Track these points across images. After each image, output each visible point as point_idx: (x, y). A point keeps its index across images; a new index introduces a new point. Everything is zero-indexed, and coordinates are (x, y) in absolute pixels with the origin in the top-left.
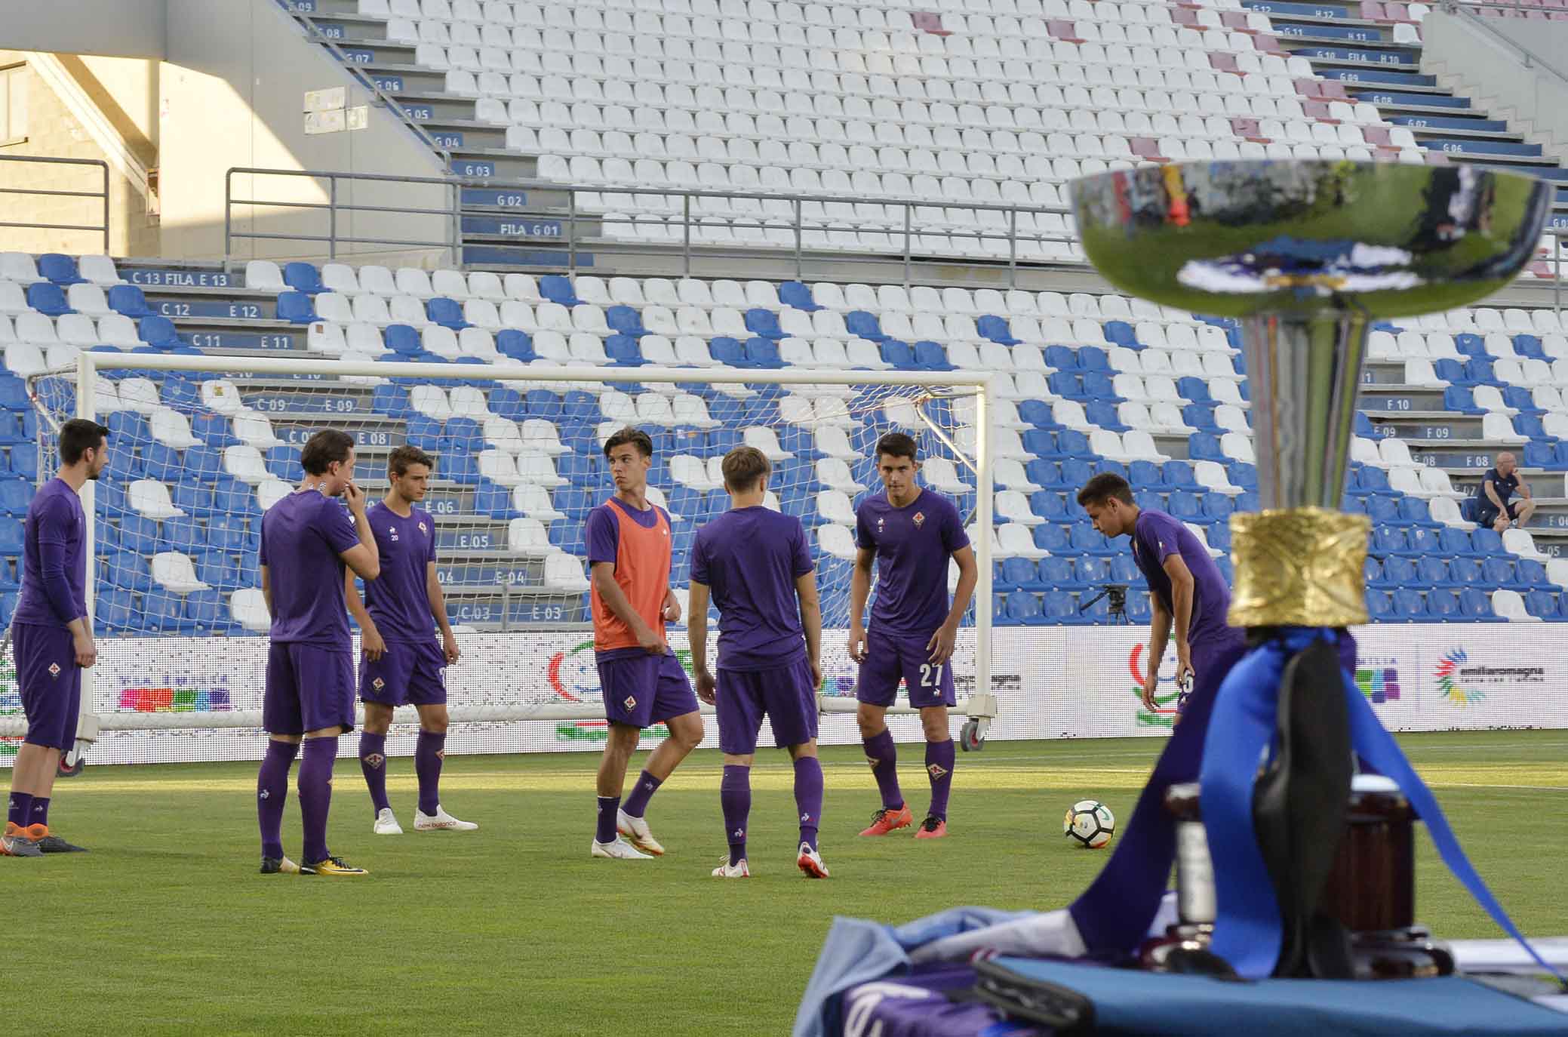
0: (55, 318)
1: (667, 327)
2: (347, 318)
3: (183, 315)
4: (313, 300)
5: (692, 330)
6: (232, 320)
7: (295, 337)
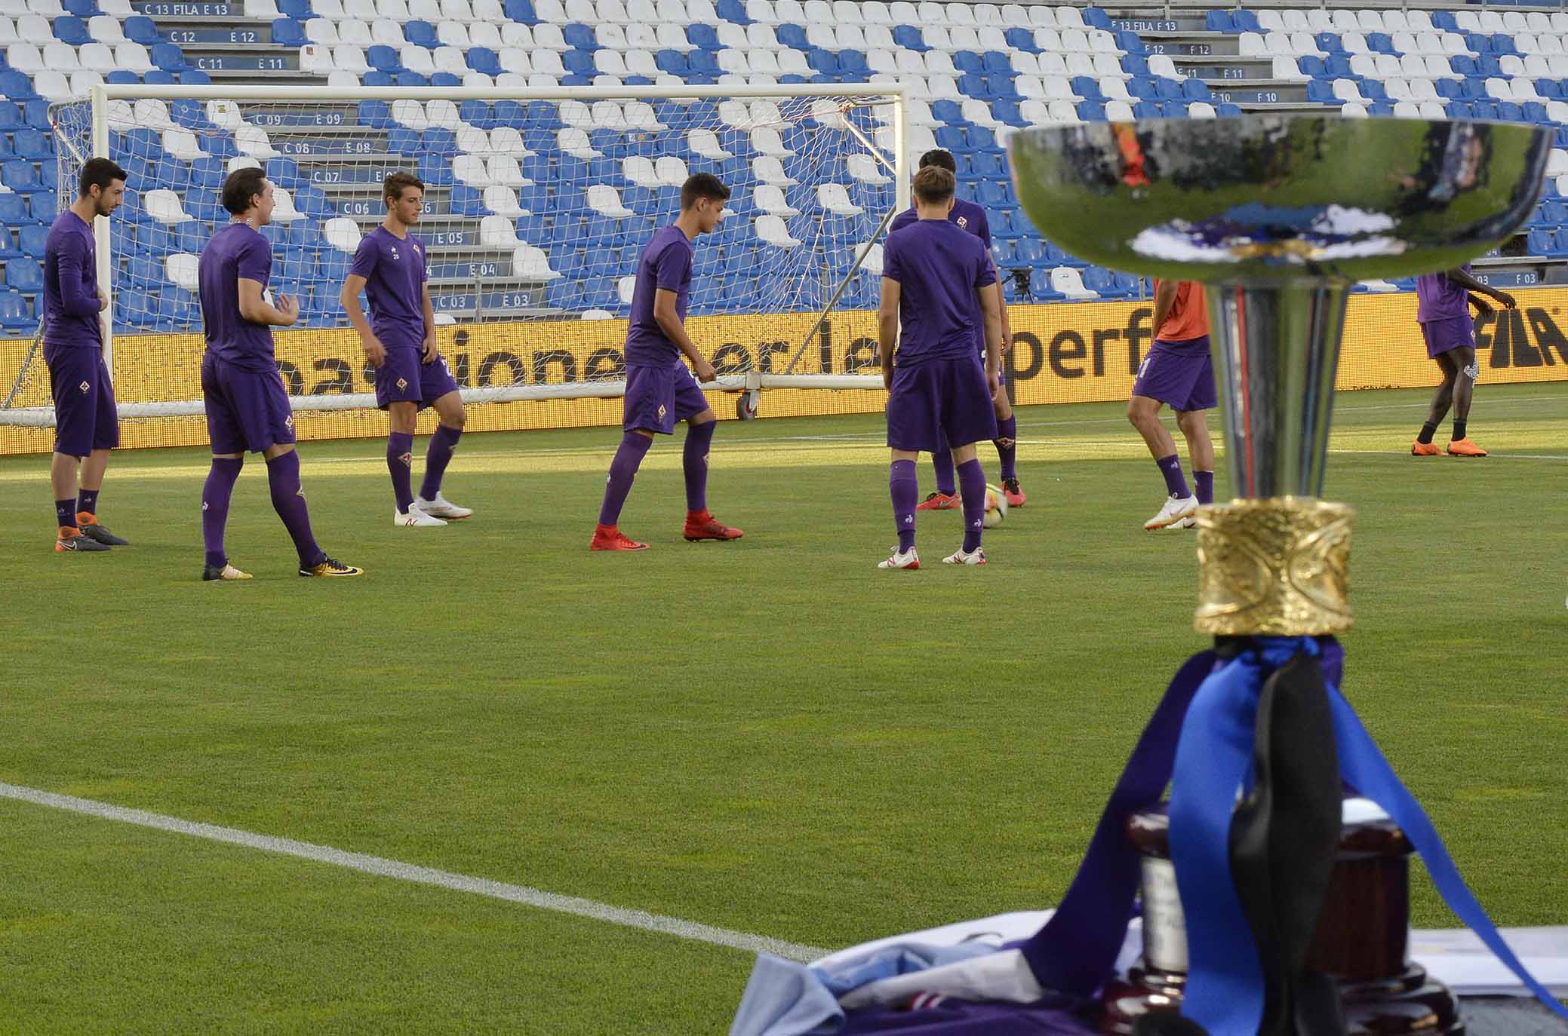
0: (77, 47)
1: (618, 42)
2: (334, 41)
3: (190, 42)
4: (304, 25)
5: (640, 44)
6: (233, 45)
7: (288, 58)
